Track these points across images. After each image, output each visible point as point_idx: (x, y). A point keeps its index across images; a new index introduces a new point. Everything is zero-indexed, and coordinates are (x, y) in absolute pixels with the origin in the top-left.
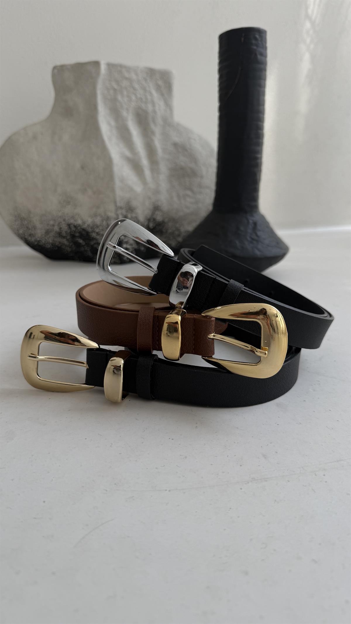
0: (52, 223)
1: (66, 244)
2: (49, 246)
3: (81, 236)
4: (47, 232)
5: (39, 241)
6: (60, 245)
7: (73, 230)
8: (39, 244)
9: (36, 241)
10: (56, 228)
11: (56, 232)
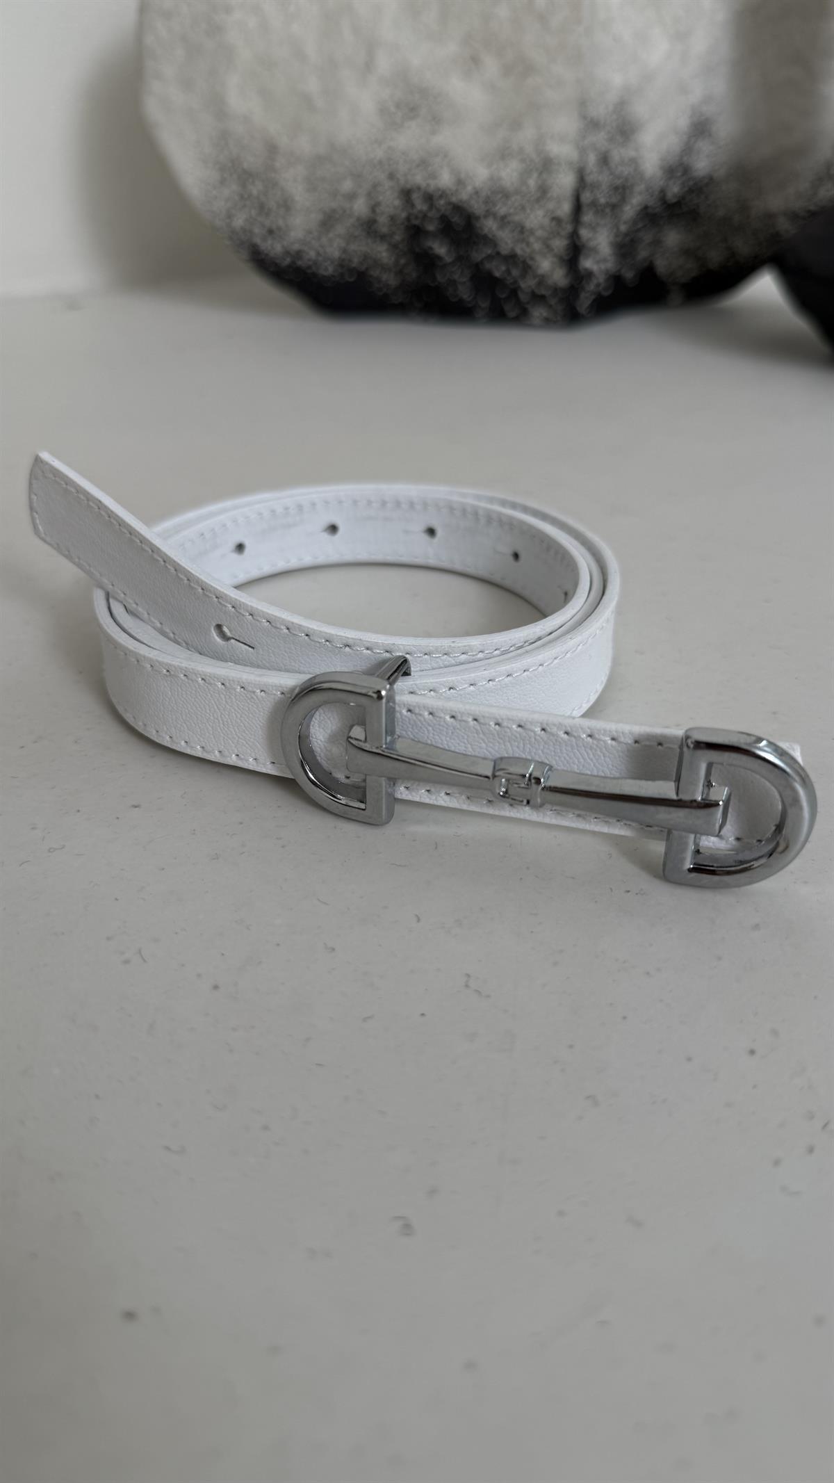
1: (385, 261)
2: (328, 270)
3: (446, 231)
5: (299, 254)
6: (363, 268)
7: (420, 211)
8: (299, 263)
9: (287, 253)
10: (360, 207)
11: (358, 219)
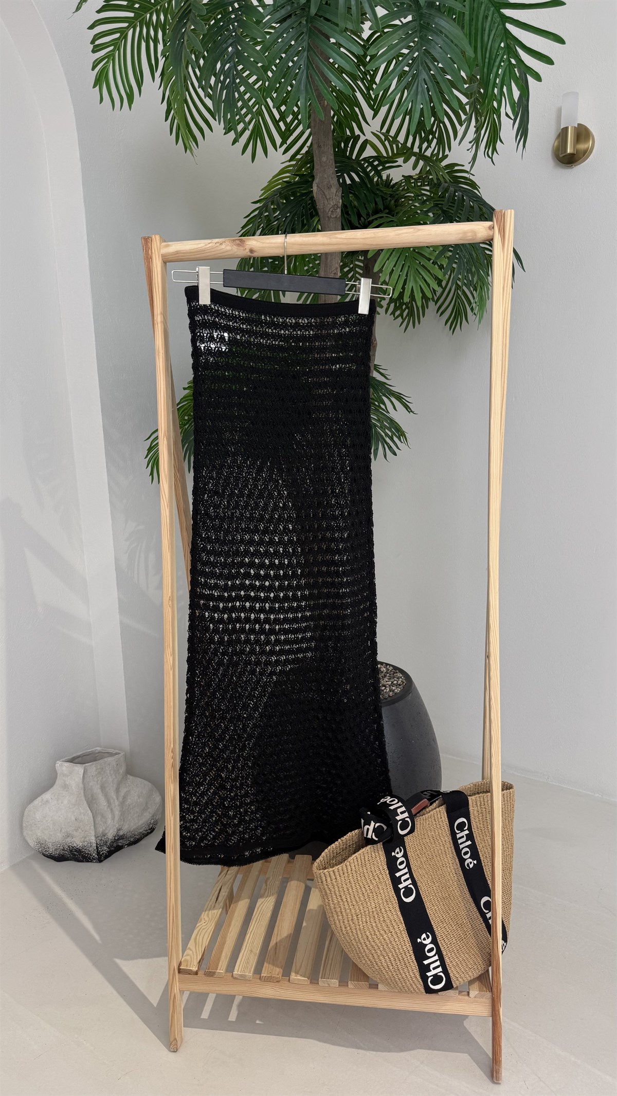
0: (59, 845)
1: (67, 855)
2: (57, 855)
3: (76, 851)
4: (56, 850)
5: (51, 854)
6: (63, 856)
7: (71, 849)
11: (61, 849)
